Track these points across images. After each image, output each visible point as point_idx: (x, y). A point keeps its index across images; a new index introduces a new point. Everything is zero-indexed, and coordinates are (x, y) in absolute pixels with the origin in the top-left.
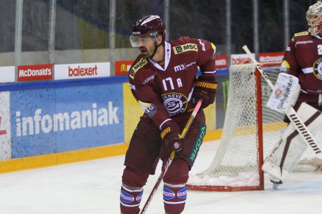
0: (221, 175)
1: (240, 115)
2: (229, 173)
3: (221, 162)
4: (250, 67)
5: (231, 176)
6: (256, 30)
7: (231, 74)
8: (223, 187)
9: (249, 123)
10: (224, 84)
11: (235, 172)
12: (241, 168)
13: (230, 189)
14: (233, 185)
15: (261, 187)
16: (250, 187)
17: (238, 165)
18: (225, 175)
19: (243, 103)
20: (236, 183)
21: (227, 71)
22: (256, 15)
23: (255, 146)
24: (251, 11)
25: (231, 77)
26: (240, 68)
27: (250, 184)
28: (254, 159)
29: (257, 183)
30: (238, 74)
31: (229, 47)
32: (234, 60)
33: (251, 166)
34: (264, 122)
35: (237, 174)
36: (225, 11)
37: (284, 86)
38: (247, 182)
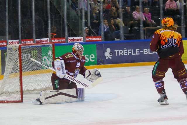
0: (3, 96)
1: (12, 68)
2: (7, 95)
3: (3, 89)
4: (16, 46)
5: (8, 96)
6: (20, 29)
7: (7, 49)
8: (4, 101)
9: (16, 72)
10: (5, 54)
11: (10, 94)
12: (12, 92)
13: (8, 102)
14: (9, 100)
15: (22, 101)
16: (16, 101)
17: (11, 91)
18: (5, 96)
19: (13, 62)
20: (10, 99)
21: (6, 48)
22: (20, 22)
23: (19, 82)
24: (18, 20)
25: (7, 50)
26: (12, 46)
27: (16, 100)
28: (18, 88)
29: (20, 99)
30: (11, 49)
31: (7, 37)
32: (10, 42)
33: (17, 92)
34: (23, 71)
35: (11, 95)
36: (6, 21)
37: (59, 66)
38: (15, 99)
